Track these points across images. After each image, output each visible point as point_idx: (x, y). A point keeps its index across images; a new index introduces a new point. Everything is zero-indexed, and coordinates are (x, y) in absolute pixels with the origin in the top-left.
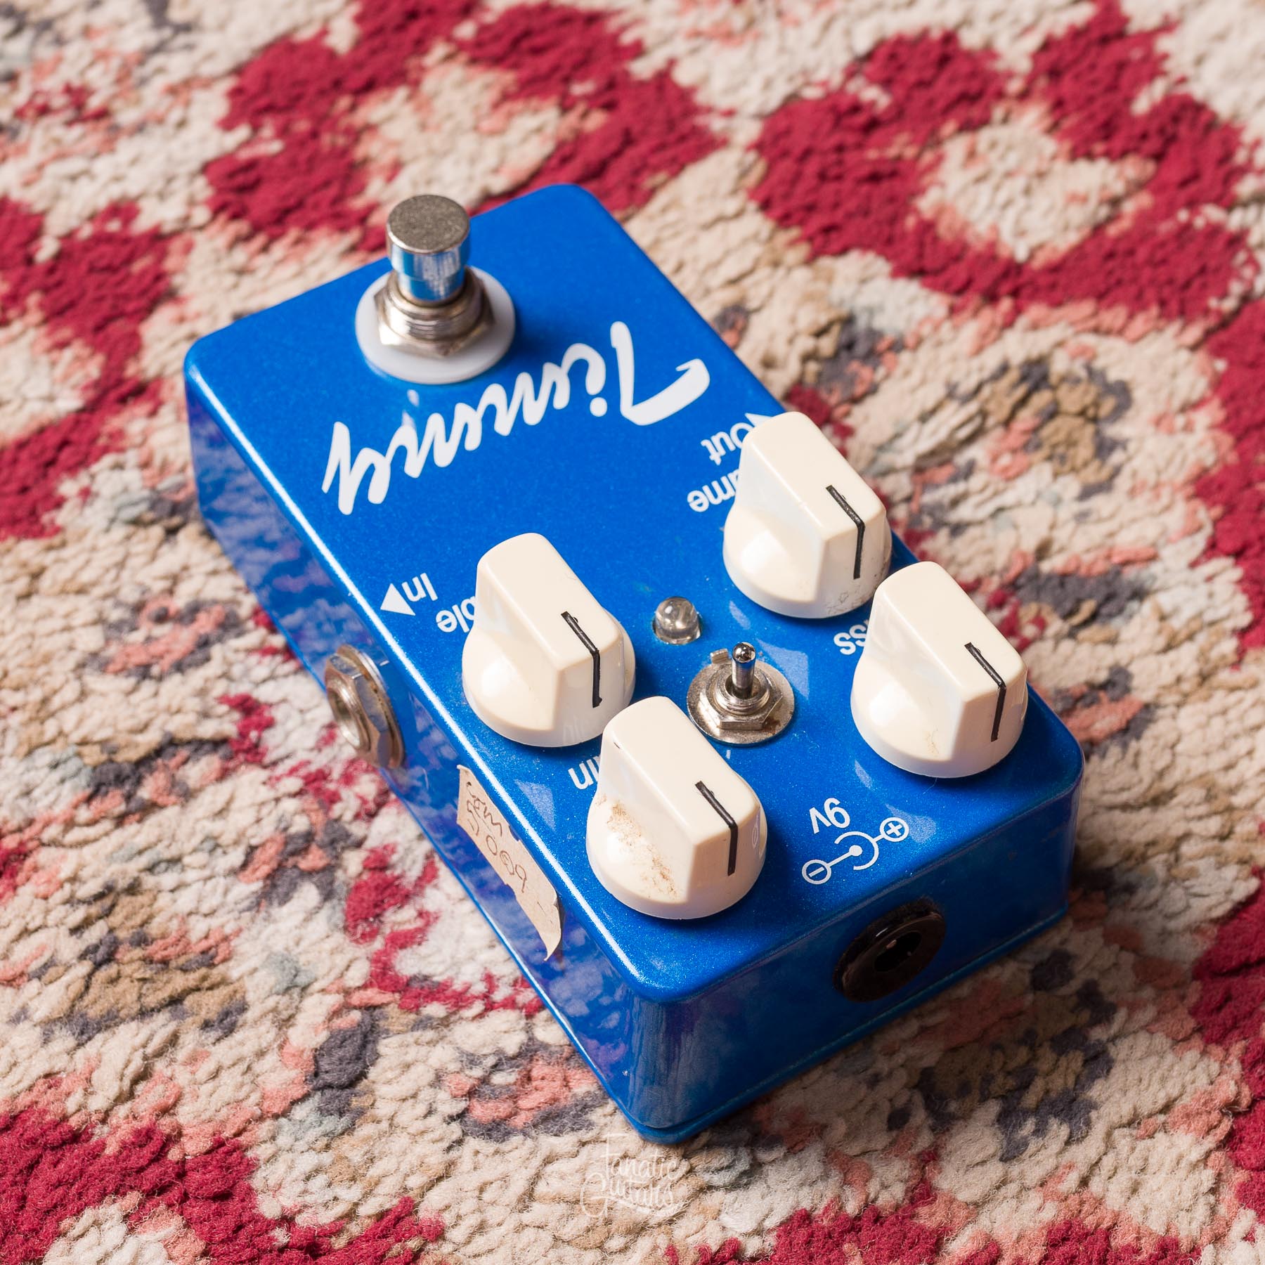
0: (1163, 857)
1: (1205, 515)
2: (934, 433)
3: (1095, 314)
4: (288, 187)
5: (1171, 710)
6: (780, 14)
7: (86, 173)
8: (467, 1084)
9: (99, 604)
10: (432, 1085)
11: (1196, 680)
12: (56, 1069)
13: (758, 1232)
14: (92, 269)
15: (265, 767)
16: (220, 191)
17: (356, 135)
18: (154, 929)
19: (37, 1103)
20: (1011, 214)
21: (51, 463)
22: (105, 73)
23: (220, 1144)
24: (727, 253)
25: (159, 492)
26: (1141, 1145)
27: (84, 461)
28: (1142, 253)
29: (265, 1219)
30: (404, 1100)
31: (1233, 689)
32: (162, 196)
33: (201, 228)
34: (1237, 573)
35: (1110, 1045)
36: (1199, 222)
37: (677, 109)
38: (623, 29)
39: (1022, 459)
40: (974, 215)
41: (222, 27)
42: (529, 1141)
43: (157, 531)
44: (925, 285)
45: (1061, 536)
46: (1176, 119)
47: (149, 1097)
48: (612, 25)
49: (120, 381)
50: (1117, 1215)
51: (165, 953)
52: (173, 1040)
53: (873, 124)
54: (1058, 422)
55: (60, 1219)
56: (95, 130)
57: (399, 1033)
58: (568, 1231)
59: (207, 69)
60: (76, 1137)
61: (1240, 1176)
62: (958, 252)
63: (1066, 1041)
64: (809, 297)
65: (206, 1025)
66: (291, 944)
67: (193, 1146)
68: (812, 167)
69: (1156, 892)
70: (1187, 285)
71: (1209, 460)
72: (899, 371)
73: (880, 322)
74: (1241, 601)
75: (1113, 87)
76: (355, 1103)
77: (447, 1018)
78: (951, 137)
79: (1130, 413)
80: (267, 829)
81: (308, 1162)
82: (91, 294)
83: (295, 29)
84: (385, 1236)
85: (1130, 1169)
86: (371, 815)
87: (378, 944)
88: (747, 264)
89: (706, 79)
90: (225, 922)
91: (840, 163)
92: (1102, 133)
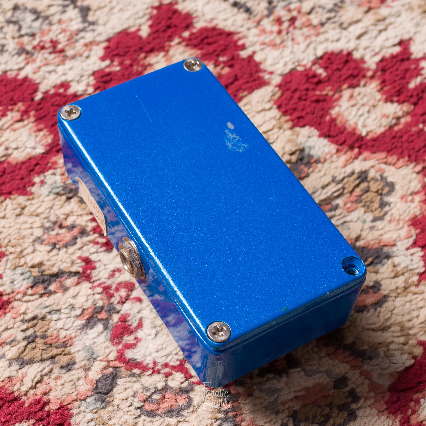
0: (384, 348)
1: (414, 232)
2: (326, 193)
3: (386, 157)
4: (121, 83)
6: (293, 40)
7: (54, 71)
8: (145, 397)
9: (42, 221)
10: (133, 396)
11: (403, 289)
12: (12, 376)
14: (52, 105)
15: (91, 283)
16: (98, 82)
17: (145, 67)
18: (48, 333)
19: (4, 386)
20: (362, 119)
21: (32, 170)
22: (64, 37)
23: (62, 407)
24: (264, 122)
25: (66, 184)
27: (43, 171)
28: (405, 138)
30: (123, 400)
31: (415, 294)
32: (78, 82)
33: (90, 94)
34: (422, 254)
35: (357, 410)
37: (254, 70)
38: (239, 39)
39: (354, 205)
40: (350, 118)
41: (105, 24)
42: (162, 419)
43: (64, 198)
44: (329, 141)
45: (364, 234)
46: (423, 91)
47: (41, 389)
48: (236, 37)
49: (58, 145)
51: (51, 342)
52: (51, 371)
53: (319, 82)
54: (369, 194)
56: (59, 56)
57: (124, 377)
59: (98, 39)
60: (16, 399)
62: (342, 130)
63: (343, 407)
64: (290, 141)
65: (62, 367)
66: (92, 344)
67: (53, 406)
68: (297, 95)
69: (380, 360)
70: (419, 151)
71: (418, 213)
72: (317, 170)
73: (313, 152)
74: (422, 263)
75: (403, 78)
76: (108, 399)
77: (140, 374)
78: (345, 89)
79: (393, 194)
80: (89, 304)
81: (89, 416)
82: (51, 114)
83: (129, 28)
86: (123, 303)
87: (120, 347)
88: (270, 127)
89: (265, 60)
90: (71, 333)
91: (307, 94)
92: (397, 94)
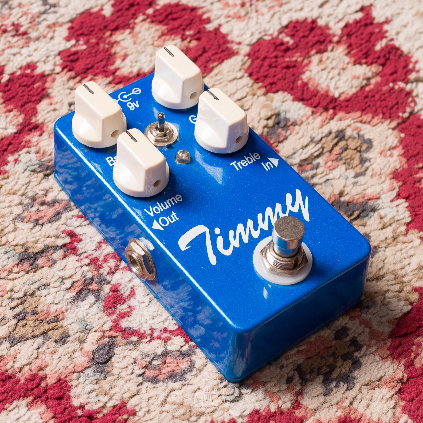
0: (380, 297)
1: (396, 184)
2: (306, 153)
3: (361, 116)
4: (88, 61)
5: (384, 248)
6: (257, 11)
7: (19, 53)
8: (145, 364)
9: (20, 198)
10: (132, 364)
11: (392, 239)
12: (3, 355)
13: (241, 416)
14: (20, 86)
15: (77, 255)
16: (64, 61)
17: (112, 45)
18: (39, 309)
20: (333, 81)
21: (5, 150)
22: (26, 20)
23: (60, 380)
24: (237, 90)
25: (42, 162)
26: (371, 392)
27: (17, 150)
28: (377, 97)
29: (74, 407)
30: (123, 368)
31: (404, 243)
32: (45, 62)
33: (58, 73)
34: (407, 204)
35: (361, 358)
36: (396, 87)
37: (221, 41)
38: (204, 13)
39: (335, 163)
40: (321, 81)
41: (66, 6)
42: (165, 384)
43: (41, 175)
44: (304, 104)
45: (347, 190)
46: (389, 53)
47: (36, 364)
48: (200, 12)
49: (30, 124)
50: (362, 415)
51: (42, 318)
53: (288, 49)
54: (348, 151)
55: (5, 404)
56: (22, 39)
57: (121, 346)
58: (177, 414)
59: (61, 20)
60: (10, 377)
61: (403, 403)
62: (315, 93)
63: (346, 357)
64: (265, 106)
65: (56, 341)
66: (85, 315)
67: (51, 381)
68: (266, 63)
69: (377, 309)
70: (392, 108)
71: (398, 167)
72: (295, 132)
73: (288, 116)
74: (408, 214)
75: (369, 41)
76: (106, 369)
77: (138, 341)
78: (313, 55)
79: (372, 150)
80: (78, 277)
81: (89, 388)
82: (20, 94)
83: (91, 8)
84: (115, 414)
85: (366, 399)
86: (113, 273)
87: (115, 316)
88: (244, 94)
89: (231, 31)
90: (62, 306)
91: (276, 62)
92: (364, 56)
